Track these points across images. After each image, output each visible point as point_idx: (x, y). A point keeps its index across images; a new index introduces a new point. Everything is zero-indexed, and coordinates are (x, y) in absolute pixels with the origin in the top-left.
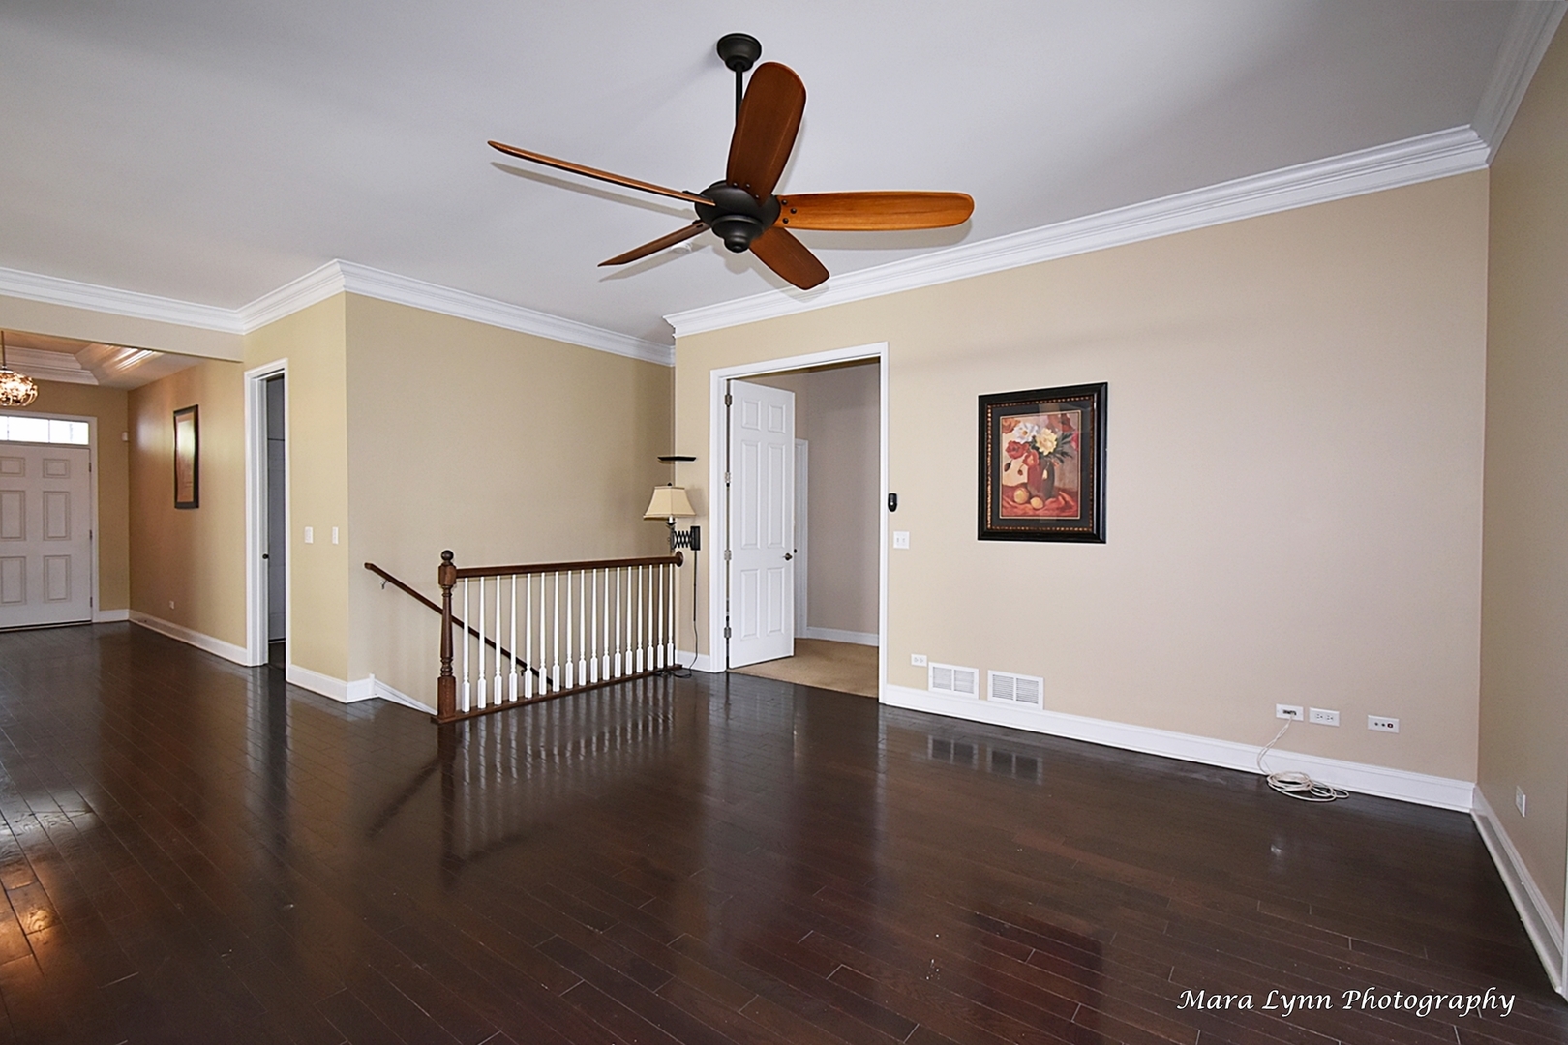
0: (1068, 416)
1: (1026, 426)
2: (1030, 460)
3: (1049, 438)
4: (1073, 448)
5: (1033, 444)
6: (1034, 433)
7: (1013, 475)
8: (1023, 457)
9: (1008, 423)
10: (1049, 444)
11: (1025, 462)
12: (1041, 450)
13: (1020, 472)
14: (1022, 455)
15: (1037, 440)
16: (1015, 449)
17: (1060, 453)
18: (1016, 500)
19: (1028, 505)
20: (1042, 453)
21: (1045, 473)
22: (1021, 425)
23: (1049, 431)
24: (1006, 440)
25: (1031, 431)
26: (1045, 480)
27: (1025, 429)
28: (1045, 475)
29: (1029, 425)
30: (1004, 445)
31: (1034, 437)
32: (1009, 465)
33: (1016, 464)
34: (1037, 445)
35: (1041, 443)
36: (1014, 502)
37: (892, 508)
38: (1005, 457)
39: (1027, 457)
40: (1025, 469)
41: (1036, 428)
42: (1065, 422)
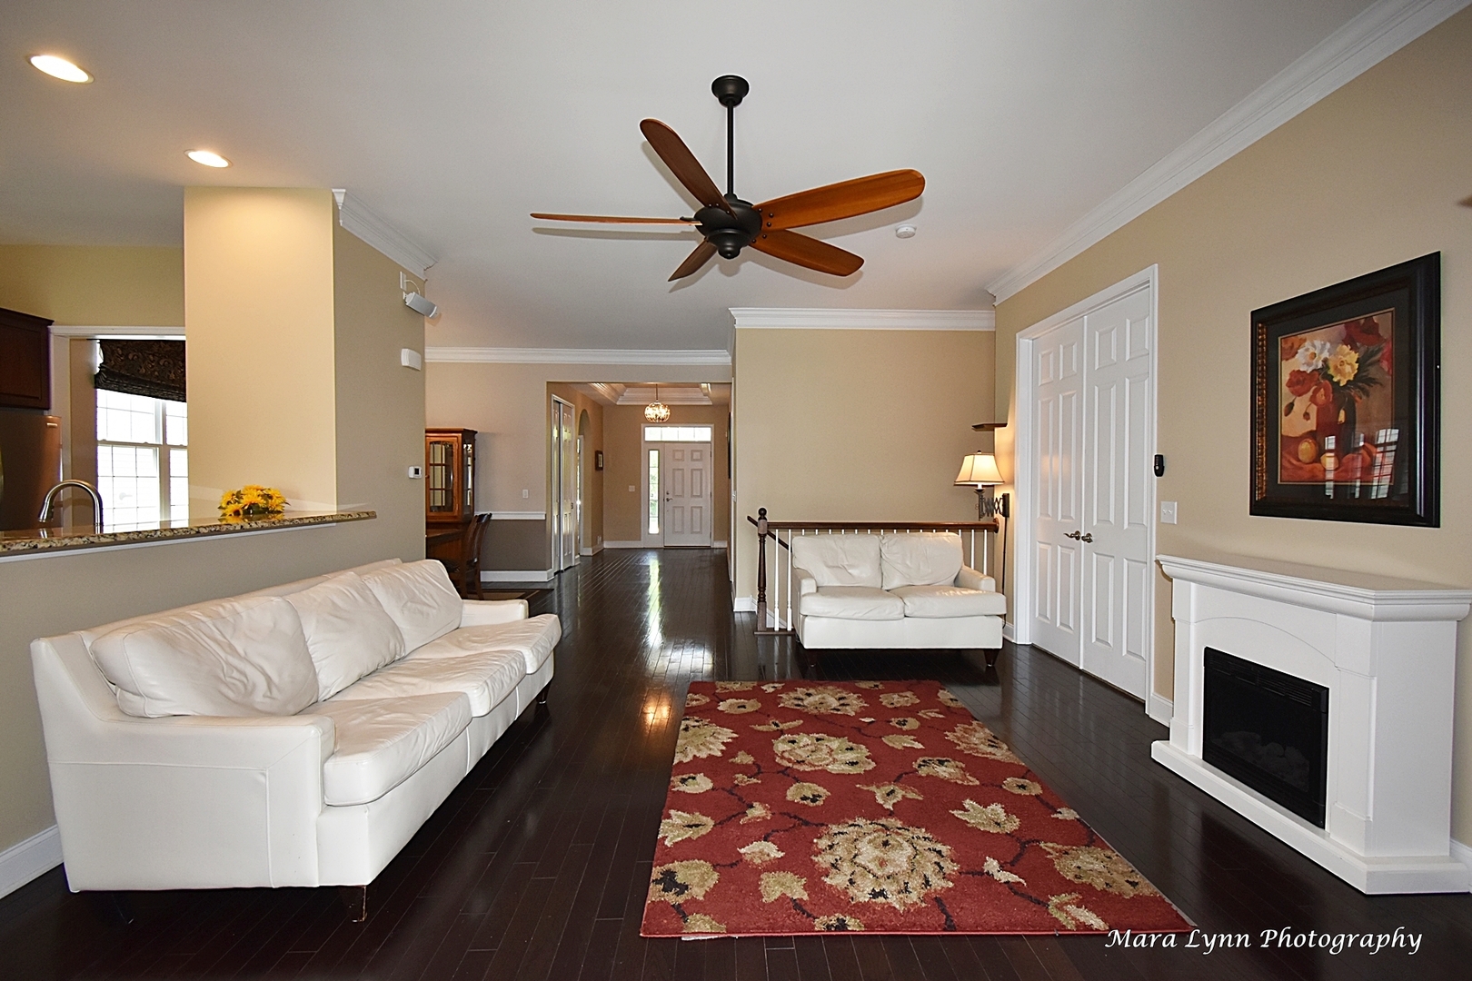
0: (1375, 319)
1: (1314, 346)
2: (1321, 396)
3: (1347, 358)
4: (1383, 370)
5: (1323, 372)
6: (1326, 354)
7: (1297, 419)
8: (1310, 393)
9: (1290, 344)
10: (1348, 369)
11: (1313, 400)
12: (1335, 380)
13: (1307, 416)
14: (1308, 391)
15: (1331, 364)
16: (1300, 382)
17: (1362, 380)
18: (1300, 457)
19: (1317, 465)
20: (1338, 382)
21: (1342, 413)
22: (1307, 344)
23: (1346, 349)
24: (1286, 370)
25: (1321, 352)
26: (1342, 424)
27: (1312, 350)
28: (1342, 417)
29: (1318, 343)
30: (1285, 377)
31: (1325, 361)
32: (1291, 406)
33: (1301, 404)
34: (1331, 372)
35: (1336, 368)
36: (1299, 460)
37: (1159, 472)
38: (1285, 394)
39: (1316, 392)
40: (1313, 410)
41: (1328, 345)
42: (1372, 329)
